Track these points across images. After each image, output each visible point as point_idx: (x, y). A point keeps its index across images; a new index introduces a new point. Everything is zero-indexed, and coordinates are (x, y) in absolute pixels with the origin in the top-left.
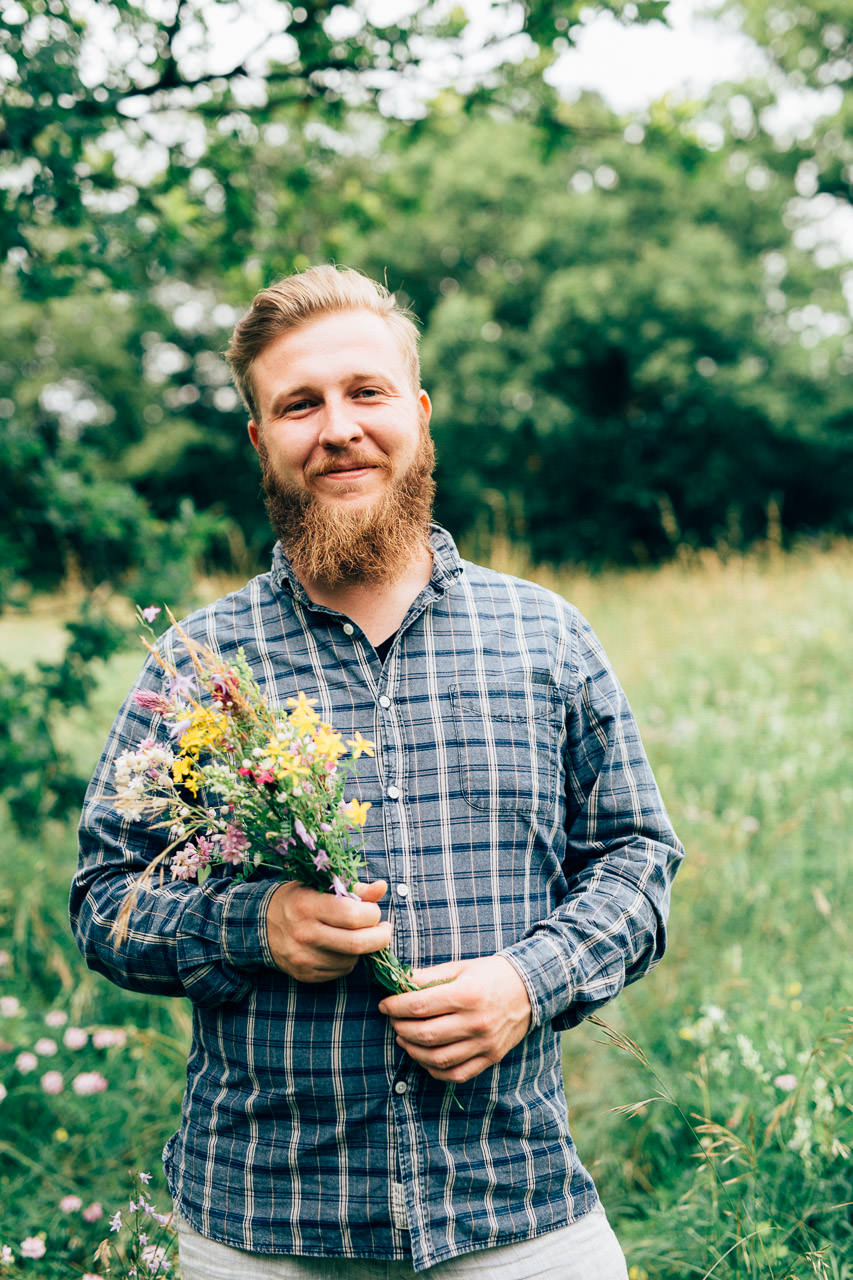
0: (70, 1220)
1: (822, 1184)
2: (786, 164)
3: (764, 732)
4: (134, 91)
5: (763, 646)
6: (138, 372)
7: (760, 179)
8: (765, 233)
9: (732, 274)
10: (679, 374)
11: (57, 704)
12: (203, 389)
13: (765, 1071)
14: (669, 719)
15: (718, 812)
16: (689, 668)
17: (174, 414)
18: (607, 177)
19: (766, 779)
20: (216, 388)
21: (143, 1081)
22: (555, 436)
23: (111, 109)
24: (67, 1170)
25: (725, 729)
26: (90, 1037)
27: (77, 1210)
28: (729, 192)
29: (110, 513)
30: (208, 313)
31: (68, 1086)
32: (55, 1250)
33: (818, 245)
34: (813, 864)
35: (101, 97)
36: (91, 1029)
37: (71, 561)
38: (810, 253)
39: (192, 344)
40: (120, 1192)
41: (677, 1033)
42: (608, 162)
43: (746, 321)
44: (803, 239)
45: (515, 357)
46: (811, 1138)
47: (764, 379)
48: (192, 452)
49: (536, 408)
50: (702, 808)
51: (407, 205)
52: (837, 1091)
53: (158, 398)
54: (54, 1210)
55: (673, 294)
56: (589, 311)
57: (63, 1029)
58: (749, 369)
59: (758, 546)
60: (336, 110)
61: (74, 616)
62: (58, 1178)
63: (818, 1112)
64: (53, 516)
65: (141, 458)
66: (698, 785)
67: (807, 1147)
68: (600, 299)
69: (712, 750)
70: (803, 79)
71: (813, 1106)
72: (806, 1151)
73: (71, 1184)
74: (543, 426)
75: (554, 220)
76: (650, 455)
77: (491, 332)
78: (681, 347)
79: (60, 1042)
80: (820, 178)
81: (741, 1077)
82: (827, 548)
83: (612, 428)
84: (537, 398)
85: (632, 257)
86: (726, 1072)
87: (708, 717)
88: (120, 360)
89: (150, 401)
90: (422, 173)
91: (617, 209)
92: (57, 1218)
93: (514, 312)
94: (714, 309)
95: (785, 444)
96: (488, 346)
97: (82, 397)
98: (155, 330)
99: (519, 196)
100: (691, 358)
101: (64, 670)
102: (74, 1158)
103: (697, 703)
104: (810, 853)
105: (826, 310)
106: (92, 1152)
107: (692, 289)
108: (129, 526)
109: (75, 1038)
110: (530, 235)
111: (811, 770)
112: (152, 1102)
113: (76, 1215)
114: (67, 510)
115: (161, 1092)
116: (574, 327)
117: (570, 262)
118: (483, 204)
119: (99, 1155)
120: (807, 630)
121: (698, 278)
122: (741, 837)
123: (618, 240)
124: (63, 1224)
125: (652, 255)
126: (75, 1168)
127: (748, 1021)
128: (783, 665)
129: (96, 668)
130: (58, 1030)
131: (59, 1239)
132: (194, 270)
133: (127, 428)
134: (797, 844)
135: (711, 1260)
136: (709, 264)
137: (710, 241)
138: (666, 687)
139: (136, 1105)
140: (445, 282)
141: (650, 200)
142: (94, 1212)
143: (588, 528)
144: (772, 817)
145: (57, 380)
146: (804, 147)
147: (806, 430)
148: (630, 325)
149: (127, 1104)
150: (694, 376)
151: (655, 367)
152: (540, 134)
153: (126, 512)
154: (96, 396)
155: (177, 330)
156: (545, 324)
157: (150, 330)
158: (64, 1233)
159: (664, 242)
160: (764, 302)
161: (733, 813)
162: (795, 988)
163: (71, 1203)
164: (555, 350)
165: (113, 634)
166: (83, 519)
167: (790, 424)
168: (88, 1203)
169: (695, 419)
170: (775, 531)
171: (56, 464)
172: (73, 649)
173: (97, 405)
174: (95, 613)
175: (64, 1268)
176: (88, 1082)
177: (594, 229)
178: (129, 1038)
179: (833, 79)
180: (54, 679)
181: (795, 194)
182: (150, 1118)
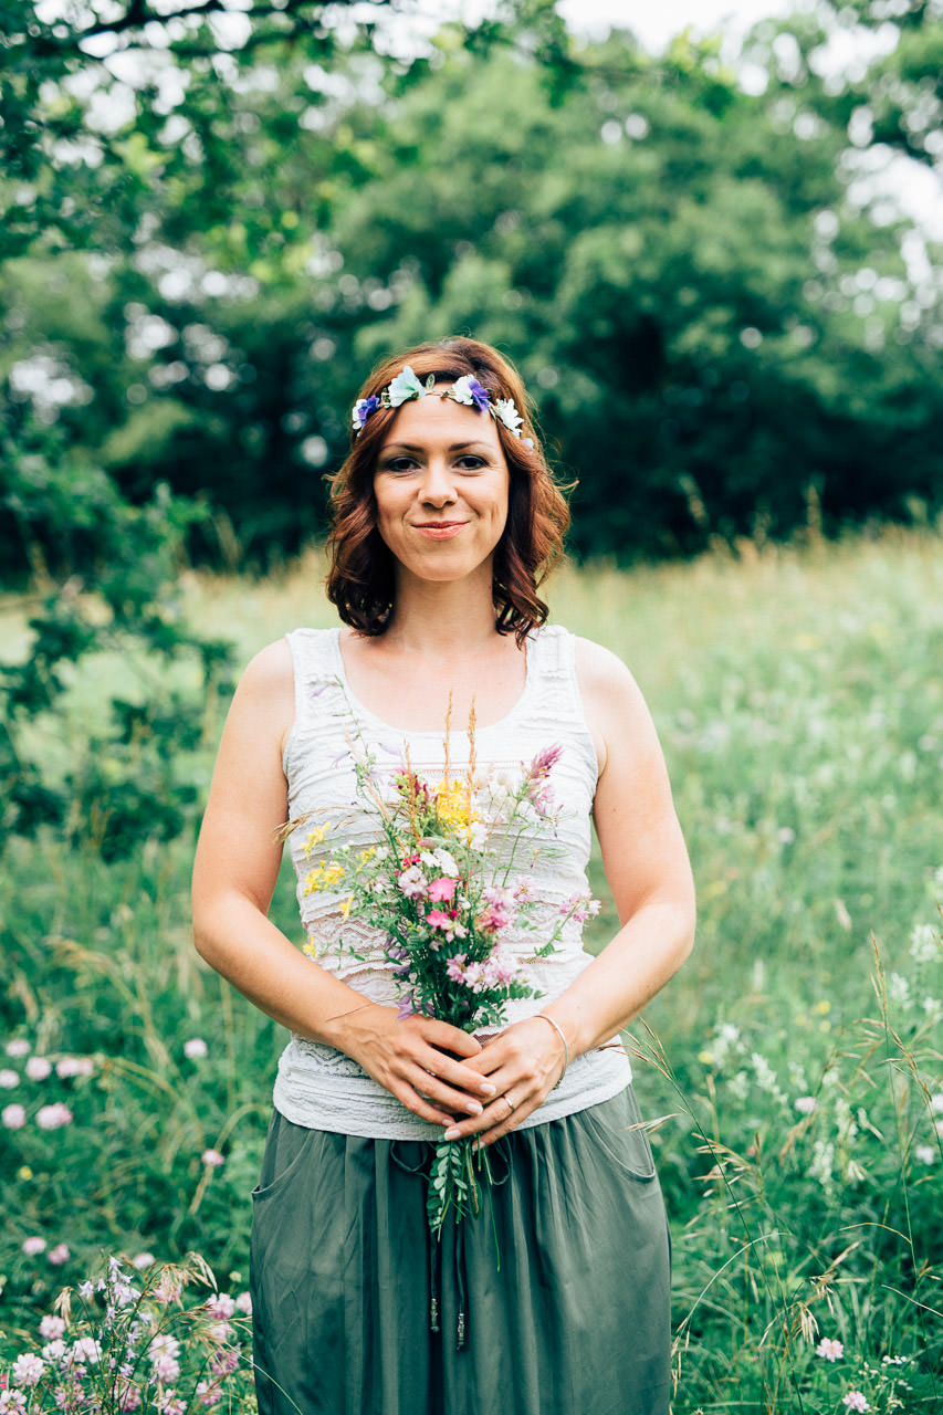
0: (33, 1262)
1: (846, 1213)
2: (839, 110)
3: (801, 737)
4: (99, 28)
5: (804, 642)
6: (120, 347)
7: (808, 128)
8: (814, 188)
9: (776, 233)
10: (719, 344)
11: (21, 710)
12: (192, 366)
13: (782, 1093)
14: (702, 722)
15: (751, 823)
16: (723, 665)
17: (159, 394)
18: (638, 127)
19: (800, 784)
20: (207, 366)
21: (114, 1114)
22: (581, 414)
23: (72, 48)
24: (31, 1210)
25: (758, 732)
26: (54, 1066)
27: (41, 1251)
28: (774, 142)
29: (78, 499)
30: (197, 281)
31: (31, 1120)
32: (18, 1295)
33: (875, 201)
34: (852, 877)
35: (61, 33)
36: (54, 1057)
37: (36, 553)
38: (865, 211)
39: (179, 315)
40: (90, 1234)
41: (696, 1057)
42: (638, 109)
43: (793, 285)
44: (858, 194)
45: (537, 327)
46: (833, 1163)
47: (813, 351)
48: (180, 435)
49: (563, 385)
50: (733, 819)
51: (405, 155)
52: (862, 1113)
53: (141, 376)
54: (17, 1252)
55: (711, 256)
56: (617, 275)
57: (26, 1058)
58: (798, 338)
59: (797, 534)
60: (324, 49)
61: (40, 613)
62: (22, 1219)
63: (840, 1136)
64: (15, 502)
65: (124, 443)
66: (730, 794)
67: (828, 1172)
68: (629, 262)
69: (744, 757)
70: (855, 15)
71: (835, 1131)
72: (825, 1178)
73: (35, 1225)
74: (569, 404)
75: (579, 175)
76: (687, 437)
77: (510, 300)
78: (720, 315)
79: (22, 1073)
80: (875, 126)
81: (758, 1101)
82: (877, 537)
83: (646, 406)
84: (562, 373)
85: (666, 215)
86: (743, 1095)
87: (744, 720)
88: (98, 333)
89: (133, 380)
90: (432, 123)
91: (648, 162)
92: (20, 1262)
93: (536, 277)
94: (758, 273)
95: (835, 422)
96: (506, 315)
97: (58, 376)
98: (139, 302)
99: (540, 147)
100: (734, 328)
101: (28, 672)
102: (38, 1198)
103: (729, 705)
104: (849, 866)
105: (882, 274)
106: (57, 1190)
107: (731, 250)
108: (99, 513)
109: (38, 1068)
110: (551, 191)
111: (852, 775)
112: (126, 1138)
113: (40, 1257)
114: (31, 495)
115: (133, 1126)
116: (601, 292)
117: (596, 222)
118: (502, 158)
119: (66, 1195)
120: (850, 624)
121: (738, 237)
122: (774, 849)
123: (649, 195)
124: (27, 1267)
125: (687, 212)
126: (41, 1208)
127: (772, 1042)
128: (824, 662)
129: (65, 670)
130: (20, 1060)
131: (21, 1283)
132: (176, 231)
133: (108, 409)
134: (836, 857)
135: (724, 1295)
136: (751, 222)
137: (755, 197)
138: (696, 687)
139: (107, 1140)
140: (460, 244)
141: (685, 151)
142: (60, 1254)
143: (620, 517)
144: (807, 826)
145: (28, 356)
146: (859, 91)
147: (858, 406)
148: (663, 289)
149: (96, 1139)
150: (736, 346)
151: (693, 337)
152: (548, 73)
153: (97, 498)
154: (74, 374)
155: (164, 300)
156: (570, 291)
157: (134, 301)
158: (26, 1276)
159: (701, 199)
160: (812, 265)
161: (768, 824)
162: (823, 1007)
163: (34, 1245)
164: (580, 318)
165: (84, 632)
166: (49, 504)
167: (842, 399)
168: (53, 1245)
169: (738, 396)
170: (814, 515)
171: (17, 445)
172: (38, 649)
173: (74, 385)
174: (63, 609)
175: (27, 1314)
176: (53, 1115)
177: (622, 184)
178: (95, 1067)
179: (889, 15)
180: (17, 682)
181: (849, 144)
182: (122, 1154)
